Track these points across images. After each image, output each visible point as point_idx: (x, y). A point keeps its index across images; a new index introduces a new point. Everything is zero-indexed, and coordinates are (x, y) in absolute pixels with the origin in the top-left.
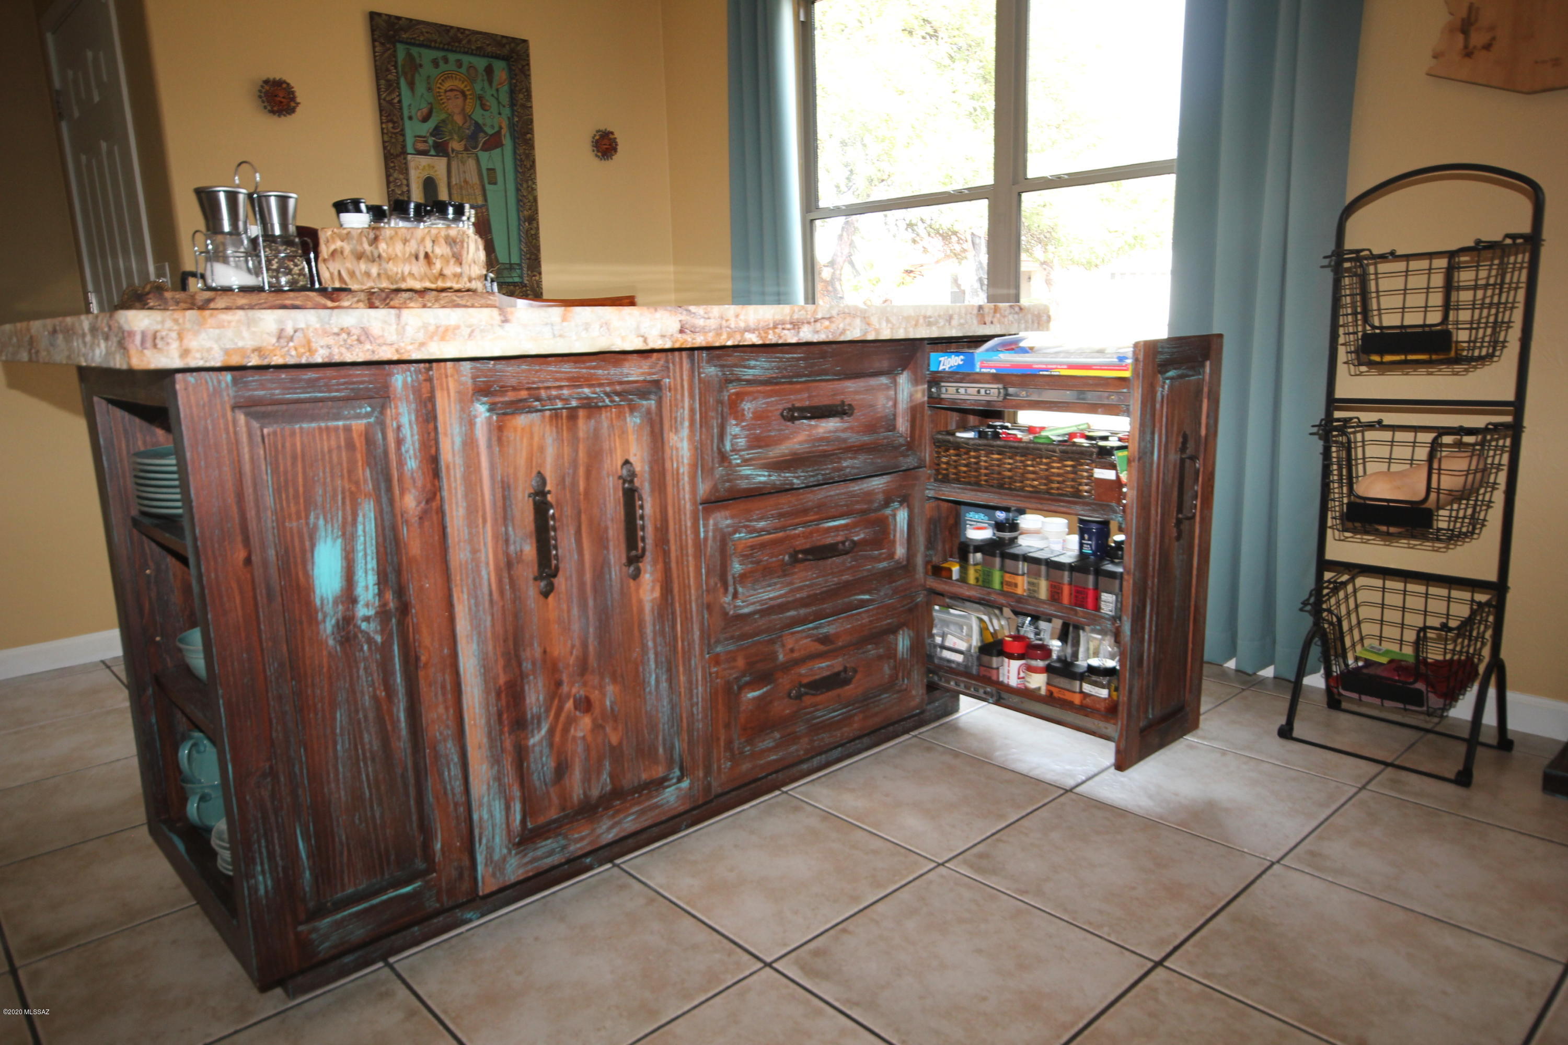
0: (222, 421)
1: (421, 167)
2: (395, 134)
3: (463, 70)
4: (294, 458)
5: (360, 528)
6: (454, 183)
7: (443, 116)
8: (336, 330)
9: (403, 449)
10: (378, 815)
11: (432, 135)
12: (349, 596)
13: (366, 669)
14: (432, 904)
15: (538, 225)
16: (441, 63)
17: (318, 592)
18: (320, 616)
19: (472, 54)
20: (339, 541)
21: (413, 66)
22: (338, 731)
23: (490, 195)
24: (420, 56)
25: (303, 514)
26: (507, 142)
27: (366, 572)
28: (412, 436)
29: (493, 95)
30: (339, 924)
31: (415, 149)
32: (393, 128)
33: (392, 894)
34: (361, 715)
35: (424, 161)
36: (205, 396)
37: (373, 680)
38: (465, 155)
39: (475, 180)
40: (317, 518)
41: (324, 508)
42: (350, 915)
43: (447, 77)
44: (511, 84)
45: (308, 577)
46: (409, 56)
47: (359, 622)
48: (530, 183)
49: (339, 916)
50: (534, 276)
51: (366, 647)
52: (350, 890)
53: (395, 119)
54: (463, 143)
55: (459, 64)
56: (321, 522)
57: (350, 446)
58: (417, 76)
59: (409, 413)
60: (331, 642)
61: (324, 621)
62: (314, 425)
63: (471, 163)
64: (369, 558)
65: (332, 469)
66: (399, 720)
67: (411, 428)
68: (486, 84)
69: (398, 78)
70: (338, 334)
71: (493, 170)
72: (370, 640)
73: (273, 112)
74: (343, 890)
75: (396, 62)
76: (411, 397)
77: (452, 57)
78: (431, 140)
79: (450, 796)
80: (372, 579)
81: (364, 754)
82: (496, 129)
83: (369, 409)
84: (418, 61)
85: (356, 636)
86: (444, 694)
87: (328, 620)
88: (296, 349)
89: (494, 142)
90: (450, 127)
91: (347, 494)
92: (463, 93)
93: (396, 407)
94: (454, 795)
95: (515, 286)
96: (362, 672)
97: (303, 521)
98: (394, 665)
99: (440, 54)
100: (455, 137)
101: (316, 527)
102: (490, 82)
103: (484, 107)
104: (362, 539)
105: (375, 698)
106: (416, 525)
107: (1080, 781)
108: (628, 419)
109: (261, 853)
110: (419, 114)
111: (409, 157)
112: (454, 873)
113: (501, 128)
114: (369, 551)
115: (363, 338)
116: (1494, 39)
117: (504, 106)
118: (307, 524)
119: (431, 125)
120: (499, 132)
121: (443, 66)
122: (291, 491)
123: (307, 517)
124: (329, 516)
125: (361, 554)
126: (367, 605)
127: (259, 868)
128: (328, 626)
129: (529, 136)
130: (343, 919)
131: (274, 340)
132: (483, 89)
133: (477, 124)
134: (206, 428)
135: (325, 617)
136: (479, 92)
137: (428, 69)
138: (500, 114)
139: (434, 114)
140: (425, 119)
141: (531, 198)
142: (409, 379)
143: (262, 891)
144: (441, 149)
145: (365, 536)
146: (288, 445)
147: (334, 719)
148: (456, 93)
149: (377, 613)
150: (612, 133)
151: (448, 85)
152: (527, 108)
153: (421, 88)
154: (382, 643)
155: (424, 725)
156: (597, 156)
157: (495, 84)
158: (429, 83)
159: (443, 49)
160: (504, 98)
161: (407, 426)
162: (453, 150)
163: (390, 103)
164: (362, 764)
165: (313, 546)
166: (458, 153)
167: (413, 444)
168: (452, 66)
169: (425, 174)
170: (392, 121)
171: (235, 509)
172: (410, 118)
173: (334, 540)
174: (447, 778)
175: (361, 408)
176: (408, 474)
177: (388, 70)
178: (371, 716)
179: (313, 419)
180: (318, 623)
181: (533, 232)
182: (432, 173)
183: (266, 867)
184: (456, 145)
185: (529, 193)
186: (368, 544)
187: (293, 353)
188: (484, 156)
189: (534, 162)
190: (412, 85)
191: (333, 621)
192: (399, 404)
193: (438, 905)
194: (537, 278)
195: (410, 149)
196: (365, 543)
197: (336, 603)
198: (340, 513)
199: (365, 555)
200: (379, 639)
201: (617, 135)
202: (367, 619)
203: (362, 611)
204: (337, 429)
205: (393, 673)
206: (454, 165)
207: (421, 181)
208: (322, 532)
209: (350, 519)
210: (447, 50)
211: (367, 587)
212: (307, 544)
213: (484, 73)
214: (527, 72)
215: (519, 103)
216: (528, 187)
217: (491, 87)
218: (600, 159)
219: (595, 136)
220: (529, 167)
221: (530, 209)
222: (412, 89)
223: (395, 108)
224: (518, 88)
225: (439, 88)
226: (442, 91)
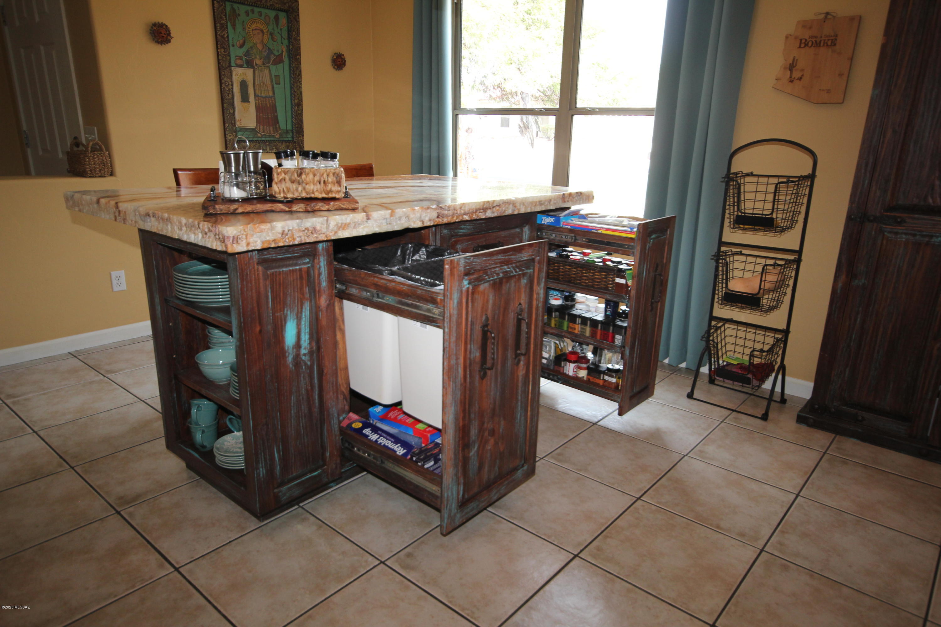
0: (253, 270)
1: (239, 75)
2: (225, 55)
3: (263, 17)
4: (280, 284)
5: (304, 314)
6: (257, 83)
7: (251, 45)
8: (304, 229)
9: (321, 277)
10: (306, 441)
11: (245, 55)
12: (298, 345)
13: (303, 377)
14: (325, 480)
15: (302, 108)
16: (250, 14)
17: (287, 344)
18: (287, 354)
19: (267, 8)
20: (295, 320)
21: (235, 15)
22: (292, 405)
23: (276, 90)
24: (239, 10)
25: (282, 309)
26: (286, 59)
27: (305, 334)
28: (325, 271)
29: (278, 33)
30: (289, 489)
31: (236, 64)
32: (224, 52)
33: (309, 476)
34: (301, 398)
35: (240, 71)
36: (247, 259)
37: (306, 382)
38: (263, 67)
39: (268, 82)
40: (287, 311)
41: (290, 306)
42: (294, 485)
43: (253, 21)
44: (288, 27)
45: (283, 337)
46: (233, 9)
47: (302, 356)
48: (298, 84)
49: (290, 485)
50: (300, 137)
51: (304, 367)
52: (294, 474)
53: (225, 46)
54: (262, 60)
55: (260, 14)
56: (289, 312)
57: (301, 278)
58: (237, 21)
59: (324, 261)
60: (291, 366)
61: (288, 356)
62: (287, 269)
63: (266, 72)
64: (306, 328)
65: (294, 288)
66: (315, 399)
67: (324, 268)
68: (275, 26)
69: (227, 22)
70: (304, 231)
71: (279, 76)
72: (306, 364)
73: (157, 42)
74: (292, 474)
75: (226, 13)
76: (325, 253)
77: (256, 10)
78: (244, 60)
79: (333, 432)
80: (307, 337)
81: (302, 414)
82: (280, 52)
83: (308, 260)
84: (237, 11)
85: (300, 363)
86: (333, 387)
87: (290, 356)
88: (288, 238)
89: (279, 60)
90: (254, 51)
91: (299, 299)
92: (262, 31)
93: (319, 259)
94: (335, 431)
95: (289, 143)
96: (302, 378)
97: (282, 313)
98: (314, 374)
99: (249, 8)
100: (258, 57)
101: (287, 314)
102: (277, 25)
104: (304, 319)
105: (307, 390)
106: (325, 311)
107: (599, 419)
109: (262, 459)
110: (238, 43)
111: (233, 68)
112: (334, 466)
113: (283, 51)
114: (306, 325)
115: (313, 232)
116: (803, 75)
117: (284, 39)
118: (284, 314)
119: (244, 50)
120: (282, 54)
122: (278, 300)
123: (284, 311)
124: (292, 310)
125: (303, 326)
126: (305, 349)
127: (261, 465)
128: (290, 359)
129: (298, 56)
130: (291, 486)
131: (280, 235)
132: (273, 29)
133: (269, 49)
134: (247, 274)
135: (289, 354)
136: (271, 30)
137: (243, 17)
138: (282, 43)
139: (246, 43)
140: (241, 46)
141: (298, 92)
142: (325, 245)
143: (261, 475)
144: (249, 64)
145: (305, 318)
146: (278, 279)
147: (291, 399)
148: (257, 31)
149: (309, 352)
150: (343, 55)
151: (254, 26)
152: (298, 40)
153: (239, 28)
154: (310, 365)
155: (325, 401)
156: (334, 68)
157: (279, 26)
158: (243, 25)
159: (252, 5)
160: (285, 34)
161: (323, 267)
162: (256, 64)
163: (223, 37)
164: (301, 419)
165: (285, 323)
166: (259, 66)
167: (325, 275)
169: (241, 79)
170: (223, 48)
171: (256, 309)
172: (233, 46)
173: (294, 320)
174: (332, 424)
175: (305, 260)
176: (322, 288)
177: (221, 18)
178: (305, 397)
179: (287, 266)
180: (286, 357)
181: (299, 112)
182: (245, 78)
183: (263, 464)
184: (258, 62)
185: (298, 89)
186: (306, 321)
187: (287, 241)
188: (273, 68)
189: (301, 72)
190: (234, 26)
191: (292, 356)
192: (320, 257)
193: (327, 480)
194: (301, 138)
195: (233, 64)
196: (305, 321)
197: (293, 348)
198: (296, 308)
199: (305, 326)
200: (309, 363)
201: (345, 56)
202: (305, 355)
203: (303, 351)
204: (296, 270)
205: (314, 378)
206: (257, 72)
207: (239, 82)
208: (289, 317)
209: (300, 310)
210: (254, 6)
211: (305, 341)
212: (283, 322)
213: (274, 20)
214: (298, 20)
215: (293, 38)
216: (297, 86)
217: (278, 28)
218: (336, 70)
219: (333, 56)
220: (298, 74)
221: (298, 99)
222: (234, 29)
223: (225, 40)
224: (292, 29)
225: (249, 28)
226: (250, 30)
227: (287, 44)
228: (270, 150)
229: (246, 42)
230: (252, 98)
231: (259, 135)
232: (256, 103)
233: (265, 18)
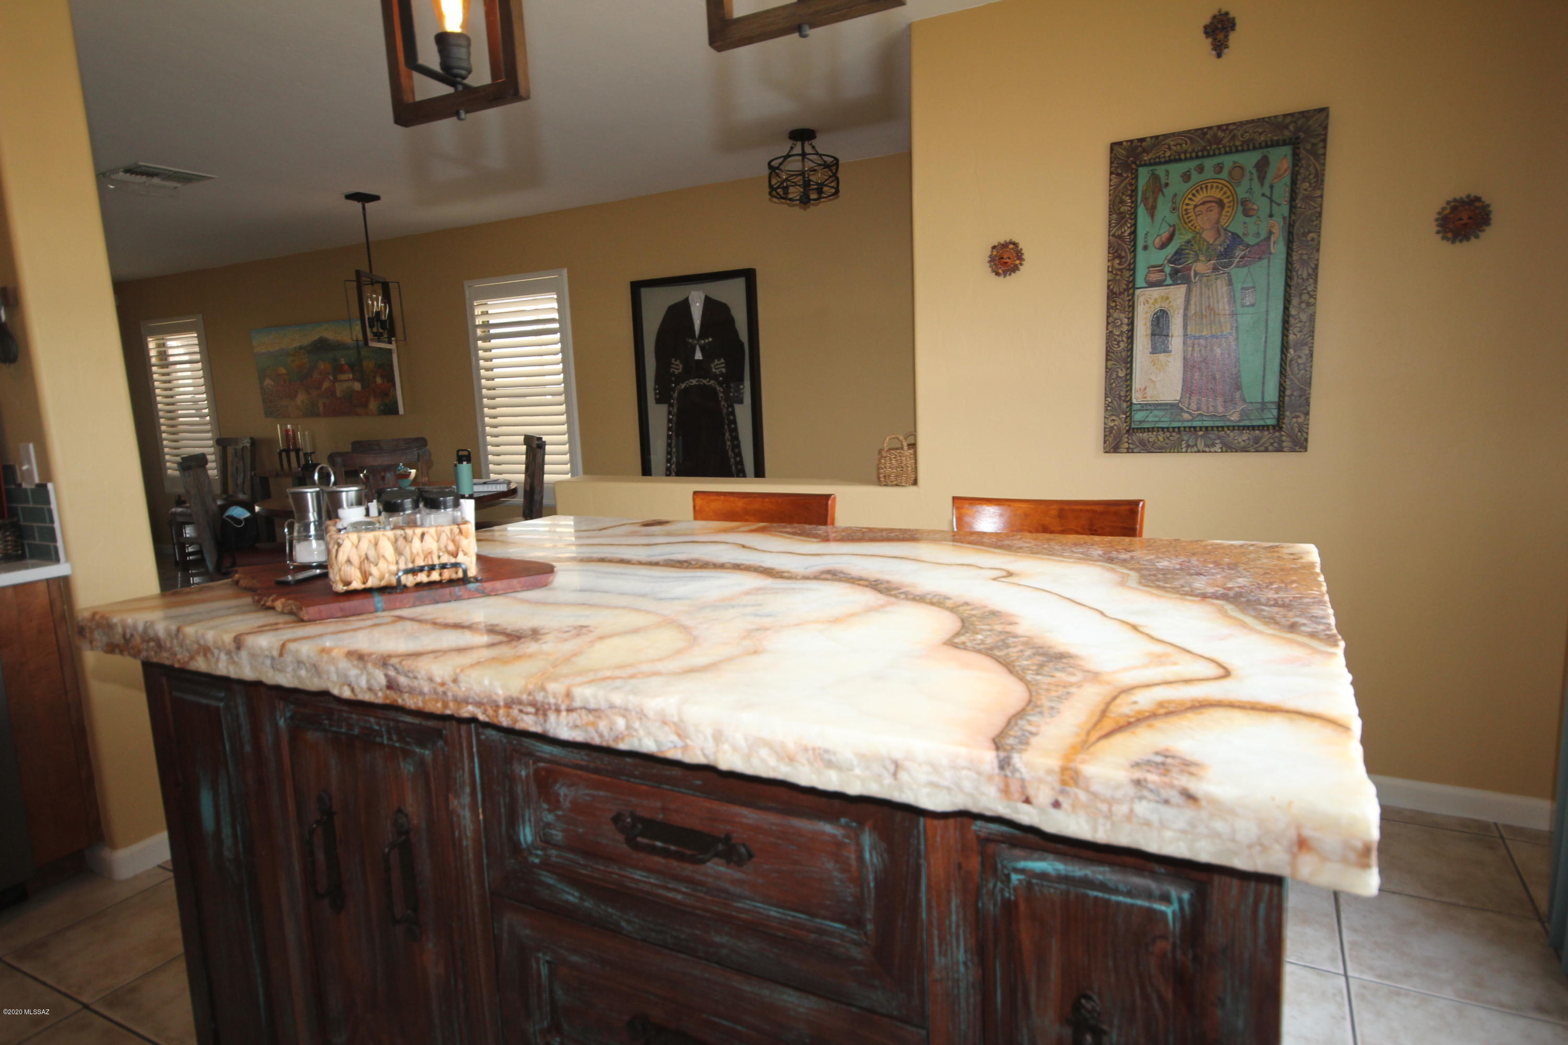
1: (1151, 301)
2: (1121, 270)
3: (1224, 175)
5: (220, 787)
6: (1193, 311)
7: (1189, 236)
9: (244, 734)
11: (1170, 262)
12: (219, 837)
13: (231, 899)
15: (1312, 351)
16: (1194, 174)
17: (204, 825)
18: (206, 843)
19: (1237, 151)
20: (211, 793)
21: (1157, 186)
23: (1241, 320)
24: (1167, 174)
25: (193, 764)
26: (1279, 249)
27: (226, 824)
28: (246, 725)
29: (1263, 195)
31: (1147, 282)
32: (1119, 264)
34: (231, 934)
35: (1157, 293)
38: (1213, 277)
39: (1224, 304)
40: (199, 770)
41: (202, 763)
43: (1203, 187)
44: (1293, 174)
45: (199, 811)
46: (1155, 178)
47: (226, 860)
50: (1297, 417)
51: (230, 882)
53: (1123, 254)
54: (1212, 262)
55: (1219, 168)
56: (202, 774)
58: (1160, 198)
60: (213, 867)
61: (208, 848)
63: (1220, 285)
64: (227, 813)
65: (203, 735)
68: (1256, 182)
69: (1135, 207)
71: (1252, 288)
72: (232, 878)
73: (997, 274)
75: (1135, 191)
77: (1209, 163)
78: (1168, 270)
80: (229, 831)
82: (1264, 236)
84: (1163, 181)
85: (224, 870)
86: (279, 951)
89: (1257, 254)
90: (1196, 247)
91: (212, 758)
92: (1221, 204)
97: (193, 769)
98: (245, 905)
99: (1192, 164)
100: (1202, 258)
101: (199, 775)
102: (1262, 179)
103: (1246, 213)
104: (222, 796)
105: (238, 926)
106: (255, 799)
108: (402, 764)
110: (1158, 240)
111: (1138, 292)
113: (1271, 233)
114: (228, 808)
117: (1279, 205)
118: (195, 772)
119: (1171, 250)
120: (1268, 238)
121: (1195, 177)
123: (195, 767)
124: (205, 771)
125: (222, 808)
126: (229, 850)
128: (211, 853)
129: (1311, 235)
132: (1250, 190)
133: (1233, 234)
135: (209, 844)
137: (1175, 186)
138: (1271, 215)
139: (1175, 237)
140: (1163, 246)
141: (1304, 316)
144: (1180, 276)
148: (1210, 205)
149: (235, 858)
150: (1478, 199)
151: (1200, 197)
152: (1313, 199)
153: (1163, 209)
154: (239, 885)
156: (1445, 238)
157: (1267, 182)
158: (1174, 203)
159: (1197, 157)
160: (1281, 193)
162: (1196, 274)
163: (1120, 237)
165: (199, 790)
166: (1202, 275)
167: (249, 732)
168: (1209, 172)
169: (1156, 308)
170: (1120, 257)
172: (1145, 248)
173: (209, 790)
176: (247, 755)
177: (1122, 202)
180: (205, 848)
181: (1300, 361)
182: (1165, 305)
184: (1201, 267)
186: (225, 802)
190: (1152, 211)
194: (1300, 420)
195: (1140, 282)
197: (213, 838)
198: (210, 771)
199: (225, 810)
200: (236, 879)
201: (1491, 201)
203: (226, 853)
204: (202, 704)
205: (246, 912)
206: (1196, 291)
207: (1149, 316)
208: (202, 782)
209: (215, 777)
210: (1203, 157)
211: (227, 836)
212: (197, 786)
213: (1254, 171)
214: (1321, 151)
215: (1300, 197)
216: (1301, 302)
217: (1262, 184)
218: (1453, 242)
219: (1444, 209)
220: (1305, 276)
221: (1300, 331)
222: (1152, 216)
223: (1125, 242)
224: (1299, 177)
225: (1187, 204)
226: (1192, 207)
227: (1286, 214)
228: (1206, 446)
229: (1177, 232)
230: (1176, 342)
231: (1186, 416)
232: (1185, 351)
233: (1230, 174)
